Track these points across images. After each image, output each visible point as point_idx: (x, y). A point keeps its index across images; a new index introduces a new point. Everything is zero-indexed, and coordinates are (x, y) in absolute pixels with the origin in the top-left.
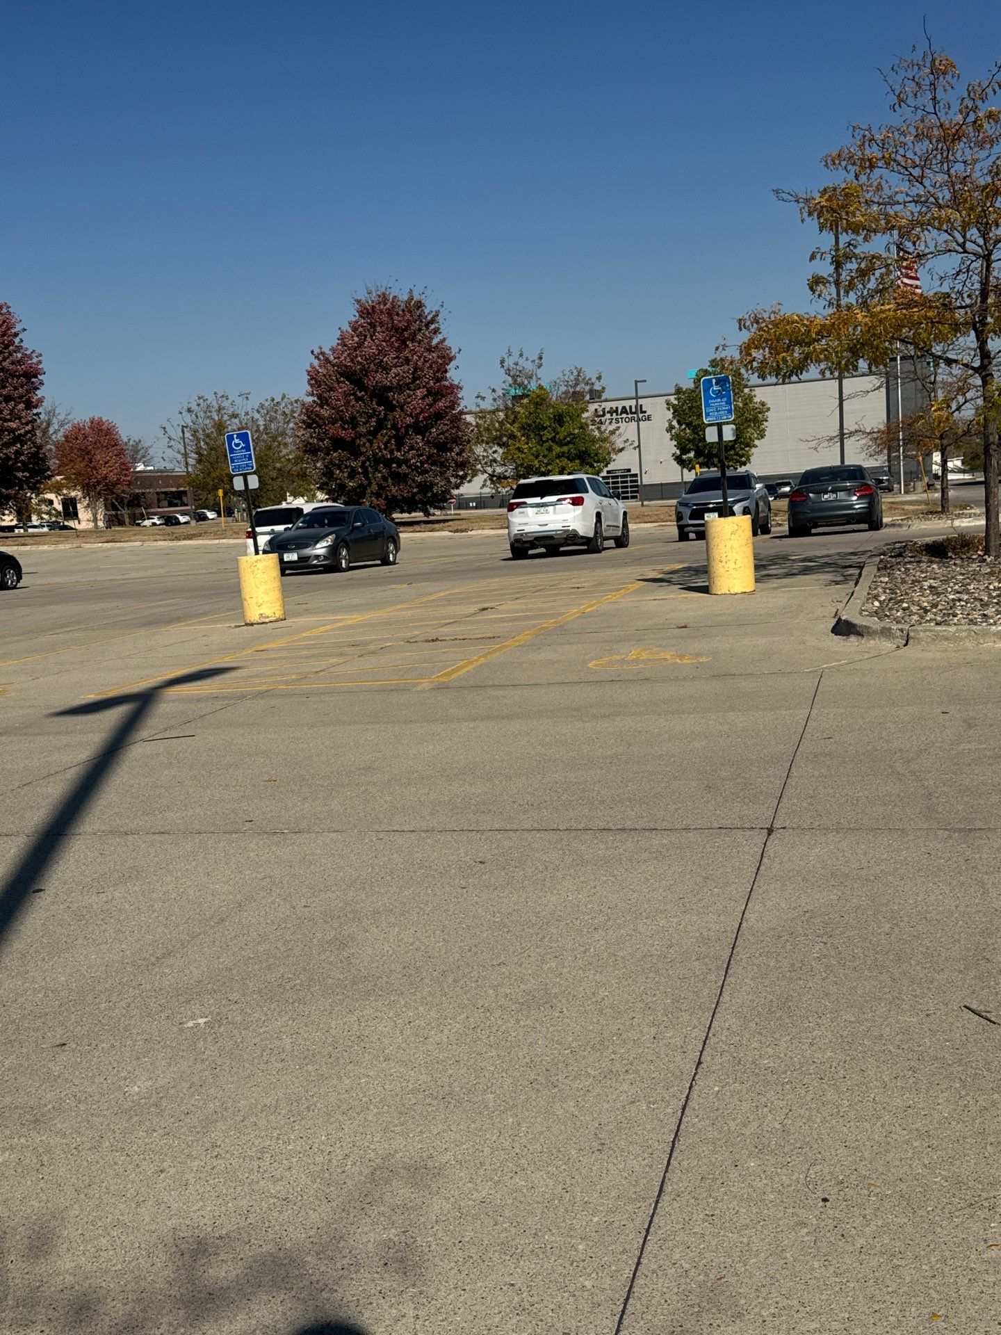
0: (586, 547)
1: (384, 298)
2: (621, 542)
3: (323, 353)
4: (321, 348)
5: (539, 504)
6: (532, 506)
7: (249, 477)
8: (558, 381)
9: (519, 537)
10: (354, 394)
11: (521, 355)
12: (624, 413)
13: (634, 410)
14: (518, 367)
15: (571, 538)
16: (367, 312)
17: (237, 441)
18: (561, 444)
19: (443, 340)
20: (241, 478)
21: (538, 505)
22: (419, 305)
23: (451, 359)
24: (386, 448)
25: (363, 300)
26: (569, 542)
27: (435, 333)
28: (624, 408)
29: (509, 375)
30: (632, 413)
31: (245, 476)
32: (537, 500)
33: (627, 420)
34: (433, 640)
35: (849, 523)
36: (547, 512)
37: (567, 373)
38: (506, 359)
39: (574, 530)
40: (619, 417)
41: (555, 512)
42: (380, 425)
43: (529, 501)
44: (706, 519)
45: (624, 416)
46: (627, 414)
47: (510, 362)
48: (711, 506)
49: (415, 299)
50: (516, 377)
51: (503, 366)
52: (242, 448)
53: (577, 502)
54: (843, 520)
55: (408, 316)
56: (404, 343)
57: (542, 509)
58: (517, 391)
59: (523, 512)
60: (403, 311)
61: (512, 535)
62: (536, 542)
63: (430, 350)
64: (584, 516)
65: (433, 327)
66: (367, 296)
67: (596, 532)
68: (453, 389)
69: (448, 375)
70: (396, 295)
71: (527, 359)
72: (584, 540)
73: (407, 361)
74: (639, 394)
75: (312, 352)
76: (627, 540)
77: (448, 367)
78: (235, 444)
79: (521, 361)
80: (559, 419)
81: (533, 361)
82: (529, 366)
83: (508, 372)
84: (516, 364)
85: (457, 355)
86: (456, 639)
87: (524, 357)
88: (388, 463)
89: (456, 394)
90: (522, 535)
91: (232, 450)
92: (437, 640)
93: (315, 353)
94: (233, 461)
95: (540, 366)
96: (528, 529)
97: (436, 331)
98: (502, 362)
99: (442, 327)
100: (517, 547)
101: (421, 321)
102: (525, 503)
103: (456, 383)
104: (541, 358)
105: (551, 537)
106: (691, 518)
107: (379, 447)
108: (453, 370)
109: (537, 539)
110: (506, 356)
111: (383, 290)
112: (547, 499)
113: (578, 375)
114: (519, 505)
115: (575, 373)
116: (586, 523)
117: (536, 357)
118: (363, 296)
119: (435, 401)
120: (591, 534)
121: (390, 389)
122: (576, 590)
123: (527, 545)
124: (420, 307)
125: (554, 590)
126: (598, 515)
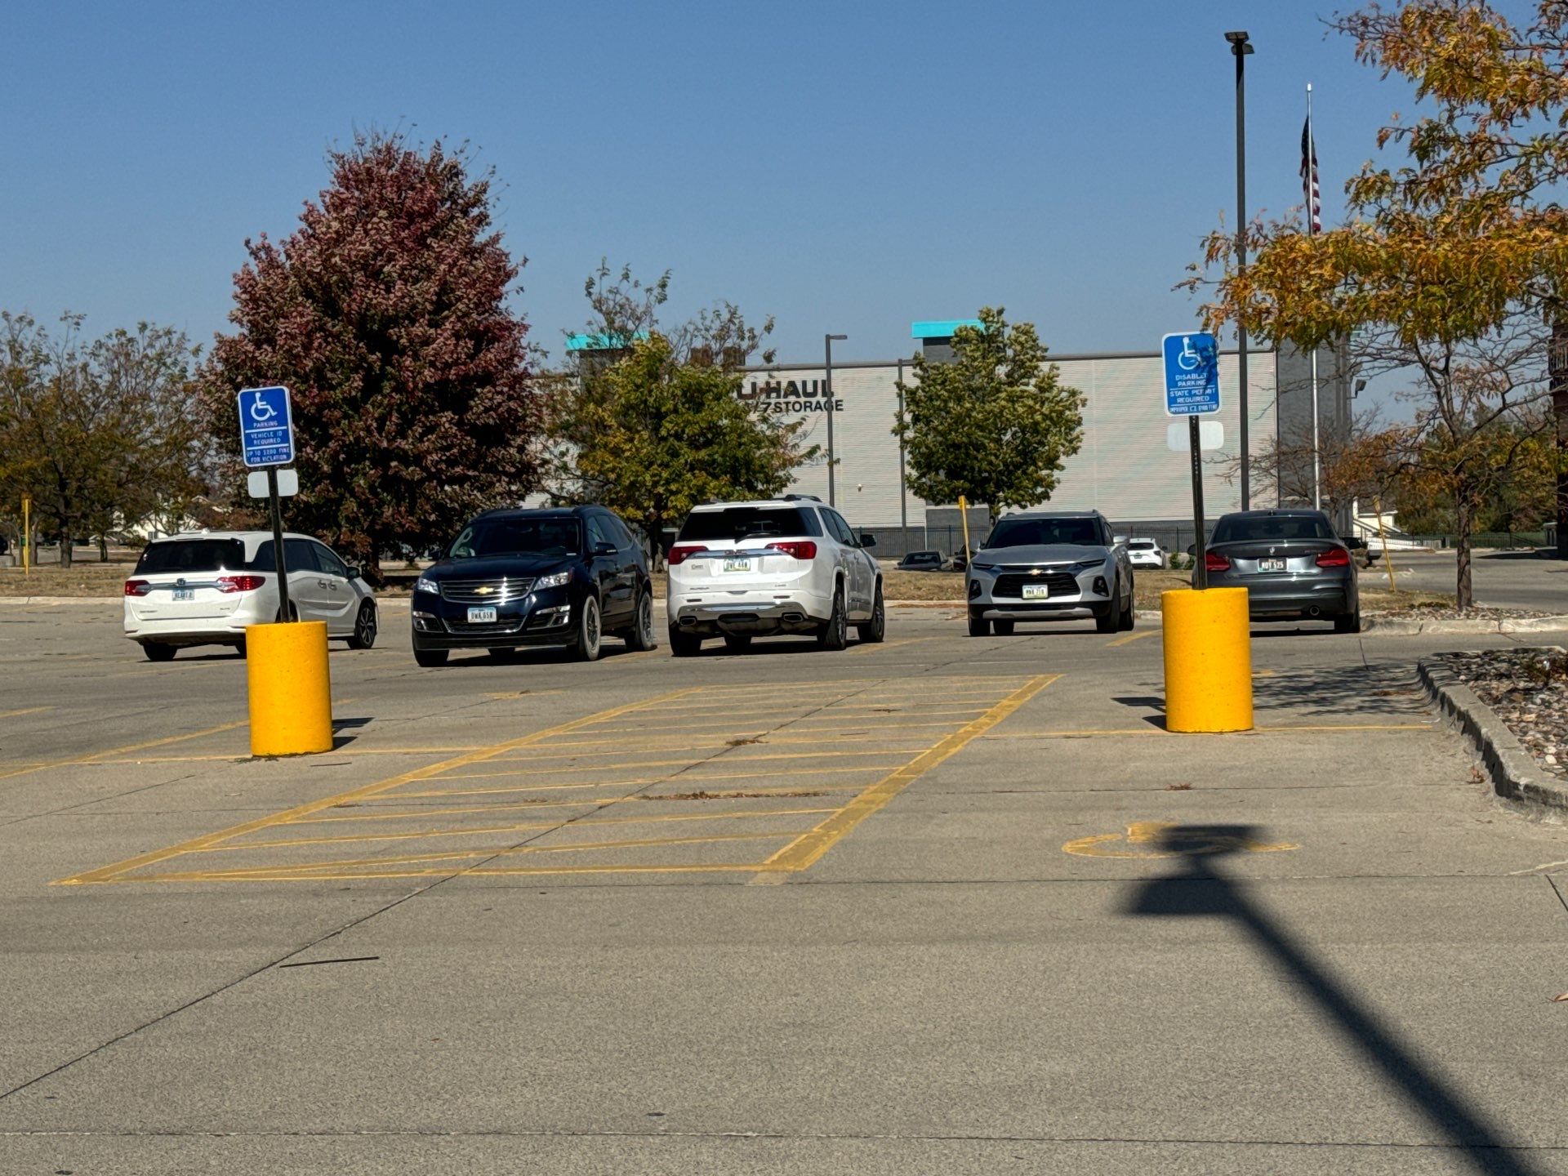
0: (814, 638)
1: (387, 156)
2: (871, 632)
3: (268, 249)
4: (264, 236)
5: (731, 552)
6: (718, 555)
7: (280, 473)
8: (691, 328)
9: (689, 613)
10: (322, 328)
11: (626, 277)
12: (792, 393)
13: (810, 389)
14: (618, 297)
15: (789, 618)
16: (355, 177)
17: (260, 405)
18: (694, 445)
19: (495, 239)
20: (264, 475)
21: (730, 555)
22: (454, 172)
23: (508, 276)
24: (380, 429)
25: (349, 156)
26: (785, 626)
27: (480, 223)
28: (792, 384)
29: (600, 310)
30: (806, 394)
31: (272, 472)
32: (729, 544)
33: (797, 407)
34: (695, 796)
35: (1305, 616)
36: (746, 568)
37: (710, 315)
38: (597, 280)
39: (797, 605)
40: (782, 400)
41: (761, 566)
42: (372, 385)
43: (713, 545)
44: (1025, 595)
45: (792, 399)
46: (798, 396)
47: (601, 288)
48: (1035, 572)
49: (445, 161)
50: (614, 315)
51: (589, 294)
52: (271, 418)
53: (804, 552)
54: (1295, 610)
55: (430, 191)
56: (421, 241)
57: (737, 562)
58: (614, 341)
59: (700, 567)
60: (422, 180)
61: (675, 612)
62: (720, 624)
63: (472, 252)
64: (817, 579)
65: (475, 212)
66: (356, 148)
67: (835, 611)
68: (507, 330)
69: (502, 305)
70: (412, 150)
71: (636, 284)
72: (814, 625)
73: (429, 272)
74: (833, 362)
75: (247, 243)
76: (882, 629)
77: (503, 289)
78: (256, 409)
79: (625, 287)
80: (695, 397)
81: (649, 290)
82: (639, 298)
83: (598, 305)
84: (614, 291)
85: (520, 269)
86: (739, 795)
87: (632, 279)
88: (382, 458)
89: (518, 339)
90: (693, 608)
91: (249, 422)
92: (702, 795)
93: (253, 245)
94: (250, 442)
95: (662, 299)
96: (707, 598)
97: (482, 220)
98: (590, 284)
99: (491, 212)
100: (684, 634)
101: (455, 202)
102: (704, 549)
103: (515, 319)
104: (663, 286)
105: (753, 616)
106: (996, 593)
107: (368, 429)
108: (512, 296)
109: (725, 617)
110: (596, 277)
111: (387, 139)
112: (748, 544)
113: (730, 321)
114: (691, 552)
115: (726, 316)
116: (821, 593)
117: (655, 282)
118: (348, 148)
119: (478, 349)
120: (827, 614)
121: (394, 321)
122: (885, 714)
123: (705, 629)
124: (457, 174)
125: (836, 712)
126: (840, 578)
